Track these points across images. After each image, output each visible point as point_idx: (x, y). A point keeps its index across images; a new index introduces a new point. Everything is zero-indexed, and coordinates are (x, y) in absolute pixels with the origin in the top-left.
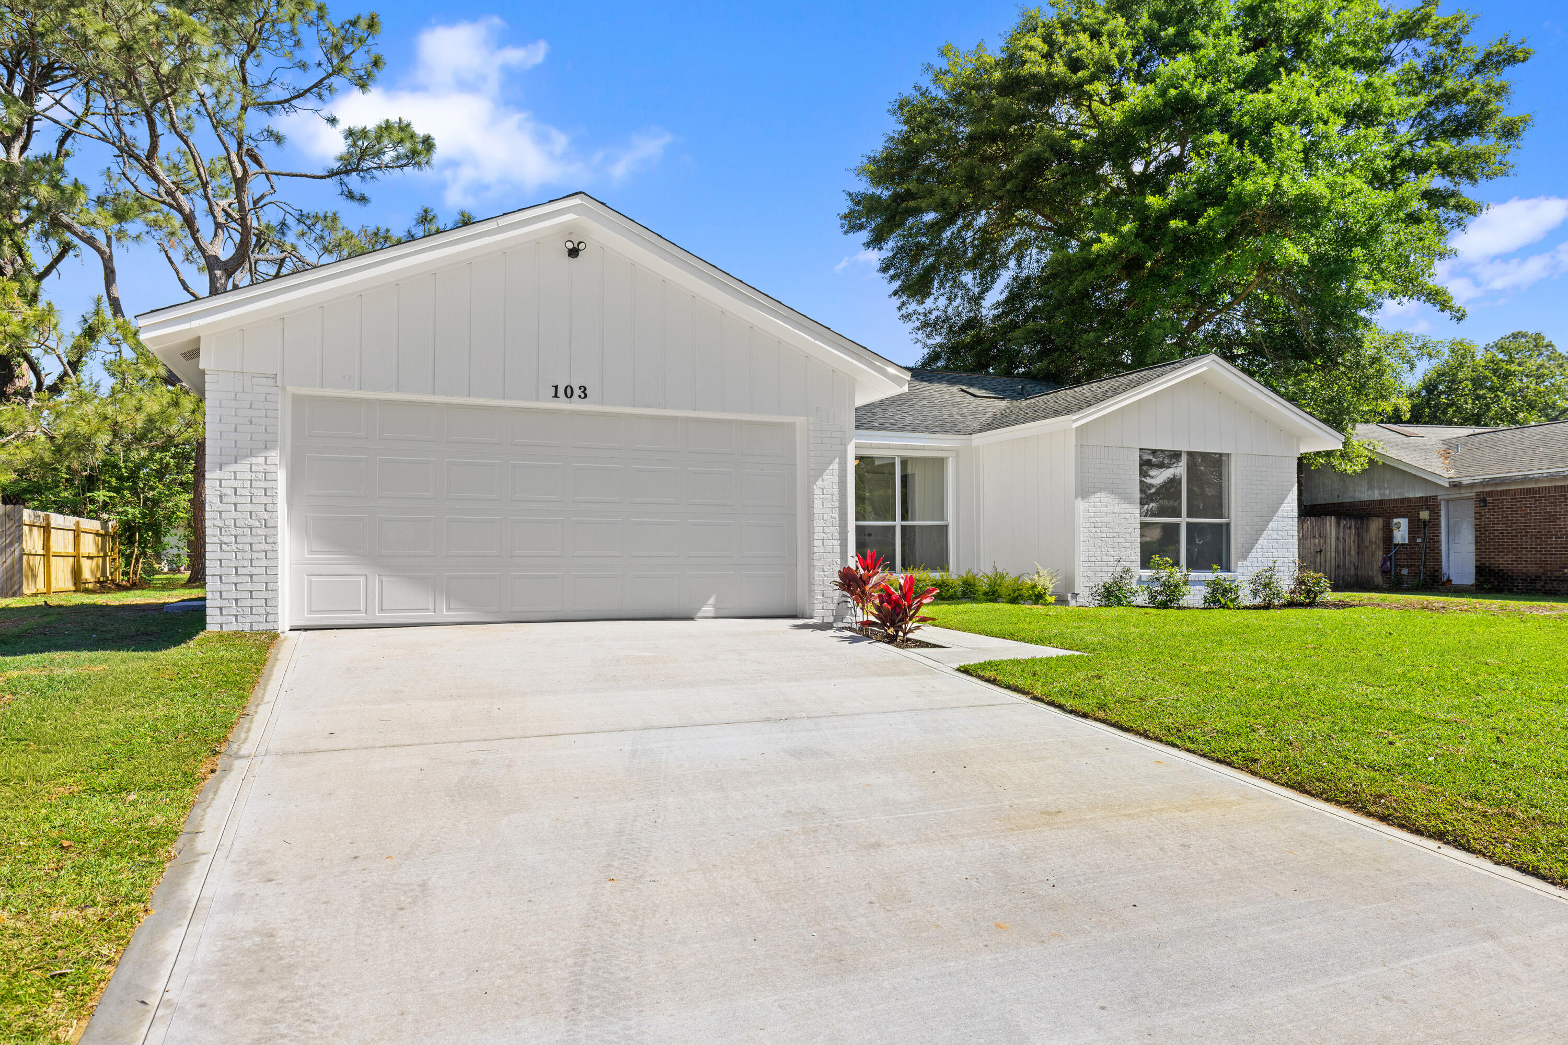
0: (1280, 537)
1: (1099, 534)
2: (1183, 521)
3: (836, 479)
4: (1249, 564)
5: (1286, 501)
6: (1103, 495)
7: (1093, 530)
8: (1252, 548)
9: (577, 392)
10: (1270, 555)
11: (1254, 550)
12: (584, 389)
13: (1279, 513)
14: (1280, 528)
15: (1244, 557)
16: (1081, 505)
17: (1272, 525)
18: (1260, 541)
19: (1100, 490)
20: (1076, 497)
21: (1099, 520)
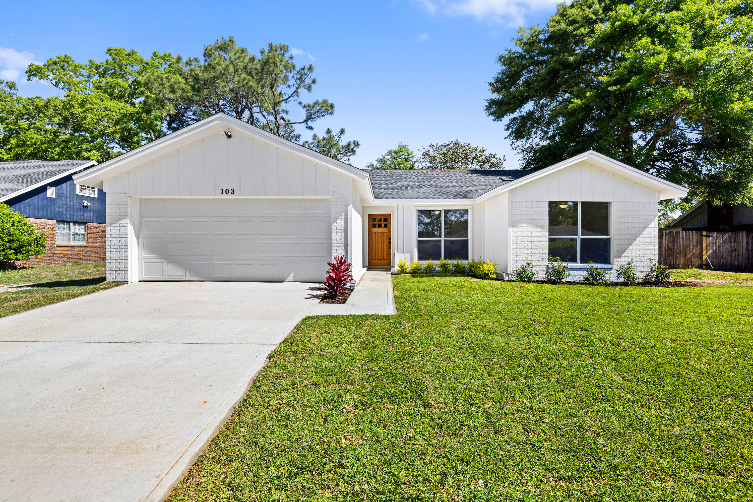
0: (645, 246)
1: (523, 245)
2: (579, 237)
3: (343, 222)
4: (623, 260)
5: (650, 226)
6: (526, 225)
7: (520, 243)
8: (625, 251)
9: (230, 191)
10: (638, 255)
11: (626, 253)
12: (233, 190)
13: (645, 232)
14: (646, 241)
15: (619, 256)
16: (511, 231)
17: (638, 239)
18: (631, 248)
19: (524, 223)
20: (509, 226)
21: (523, 238)
